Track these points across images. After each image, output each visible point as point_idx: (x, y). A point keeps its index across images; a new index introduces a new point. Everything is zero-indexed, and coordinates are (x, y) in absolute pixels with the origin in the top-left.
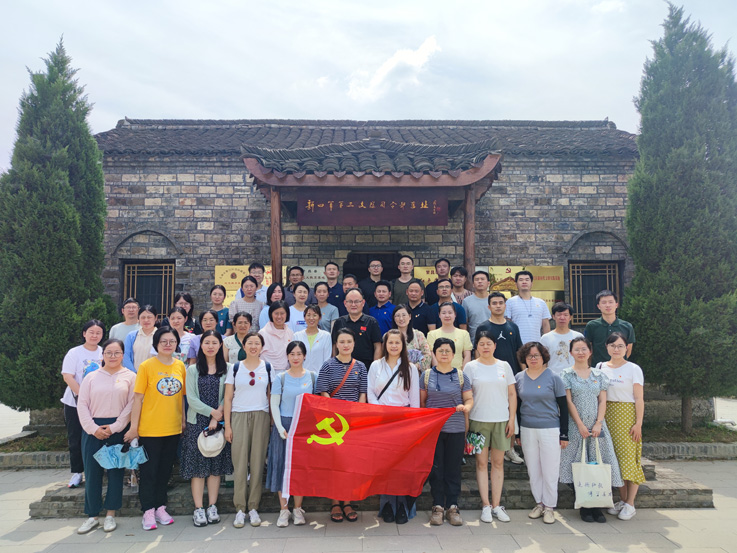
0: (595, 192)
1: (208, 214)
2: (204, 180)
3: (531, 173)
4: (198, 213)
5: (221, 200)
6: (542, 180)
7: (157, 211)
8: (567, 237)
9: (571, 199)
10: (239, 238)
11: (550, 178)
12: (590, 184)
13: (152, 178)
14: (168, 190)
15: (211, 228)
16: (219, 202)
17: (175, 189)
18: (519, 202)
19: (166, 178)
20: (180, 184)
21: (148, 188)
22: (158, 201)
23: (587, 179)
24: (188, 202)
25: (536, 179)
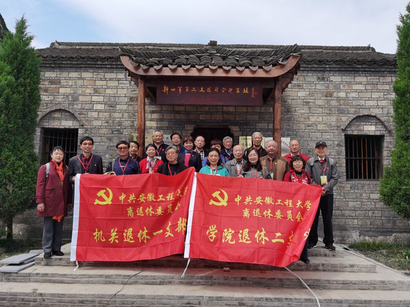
0: (364, 88)
1: (101, 99)
2: (99, 76)
3: (319, 75)
4: (95, 98)
5: (110, 90)
6: (327, 80)
7: (67, 96)
8: (344, 119)
9: (347, 93)
10: (121, 115)
11: (332, 78)
12: (360, 83)
13: (65, 74)
14: (75, 82)
15: (103, 109)
16: (109, 91)
17: (80, 82)
18: (311, 94)
19: (74, 75)
20: (83, 79)
21: (62, 81)
22: (68, 91)
23: (358, 79)
24: (88, 91)
25: (323, 79)
